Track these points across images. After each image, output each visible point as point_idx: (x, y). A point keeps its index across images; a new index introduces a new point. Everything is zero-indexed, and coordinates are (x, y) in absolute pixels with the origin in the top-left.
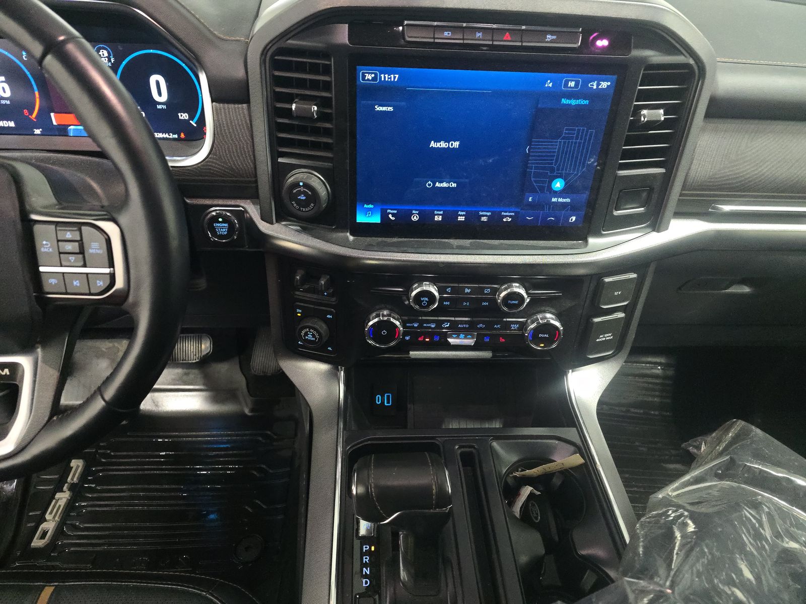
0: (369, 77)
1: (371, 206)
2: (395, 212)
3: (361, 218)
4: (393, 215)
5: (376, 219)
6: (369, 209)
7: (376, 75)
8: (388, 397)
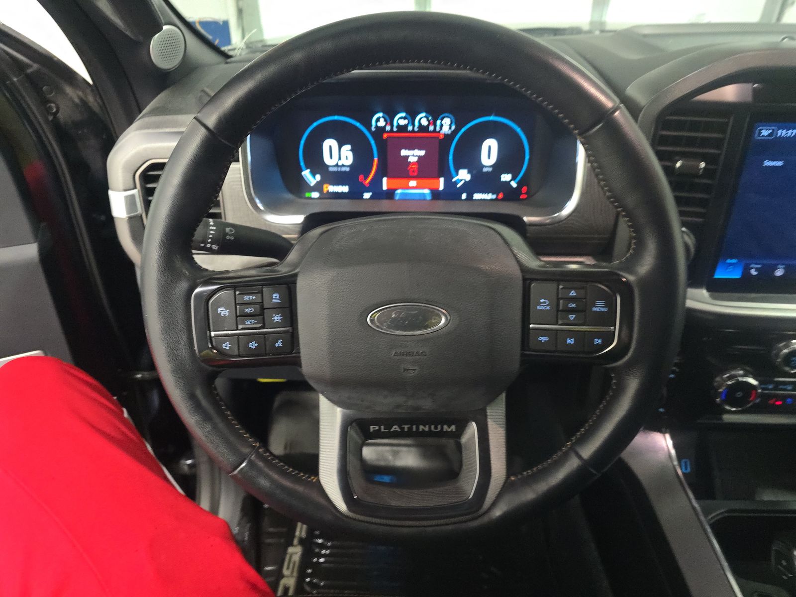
0: (765, 133)
1: (734, 261)
2: (759, 266)
3: (719, 275)
4: (757, 270)
5: (736, 275)
6: (731, 264)
7: (773, 130)
8: (686, 463)
